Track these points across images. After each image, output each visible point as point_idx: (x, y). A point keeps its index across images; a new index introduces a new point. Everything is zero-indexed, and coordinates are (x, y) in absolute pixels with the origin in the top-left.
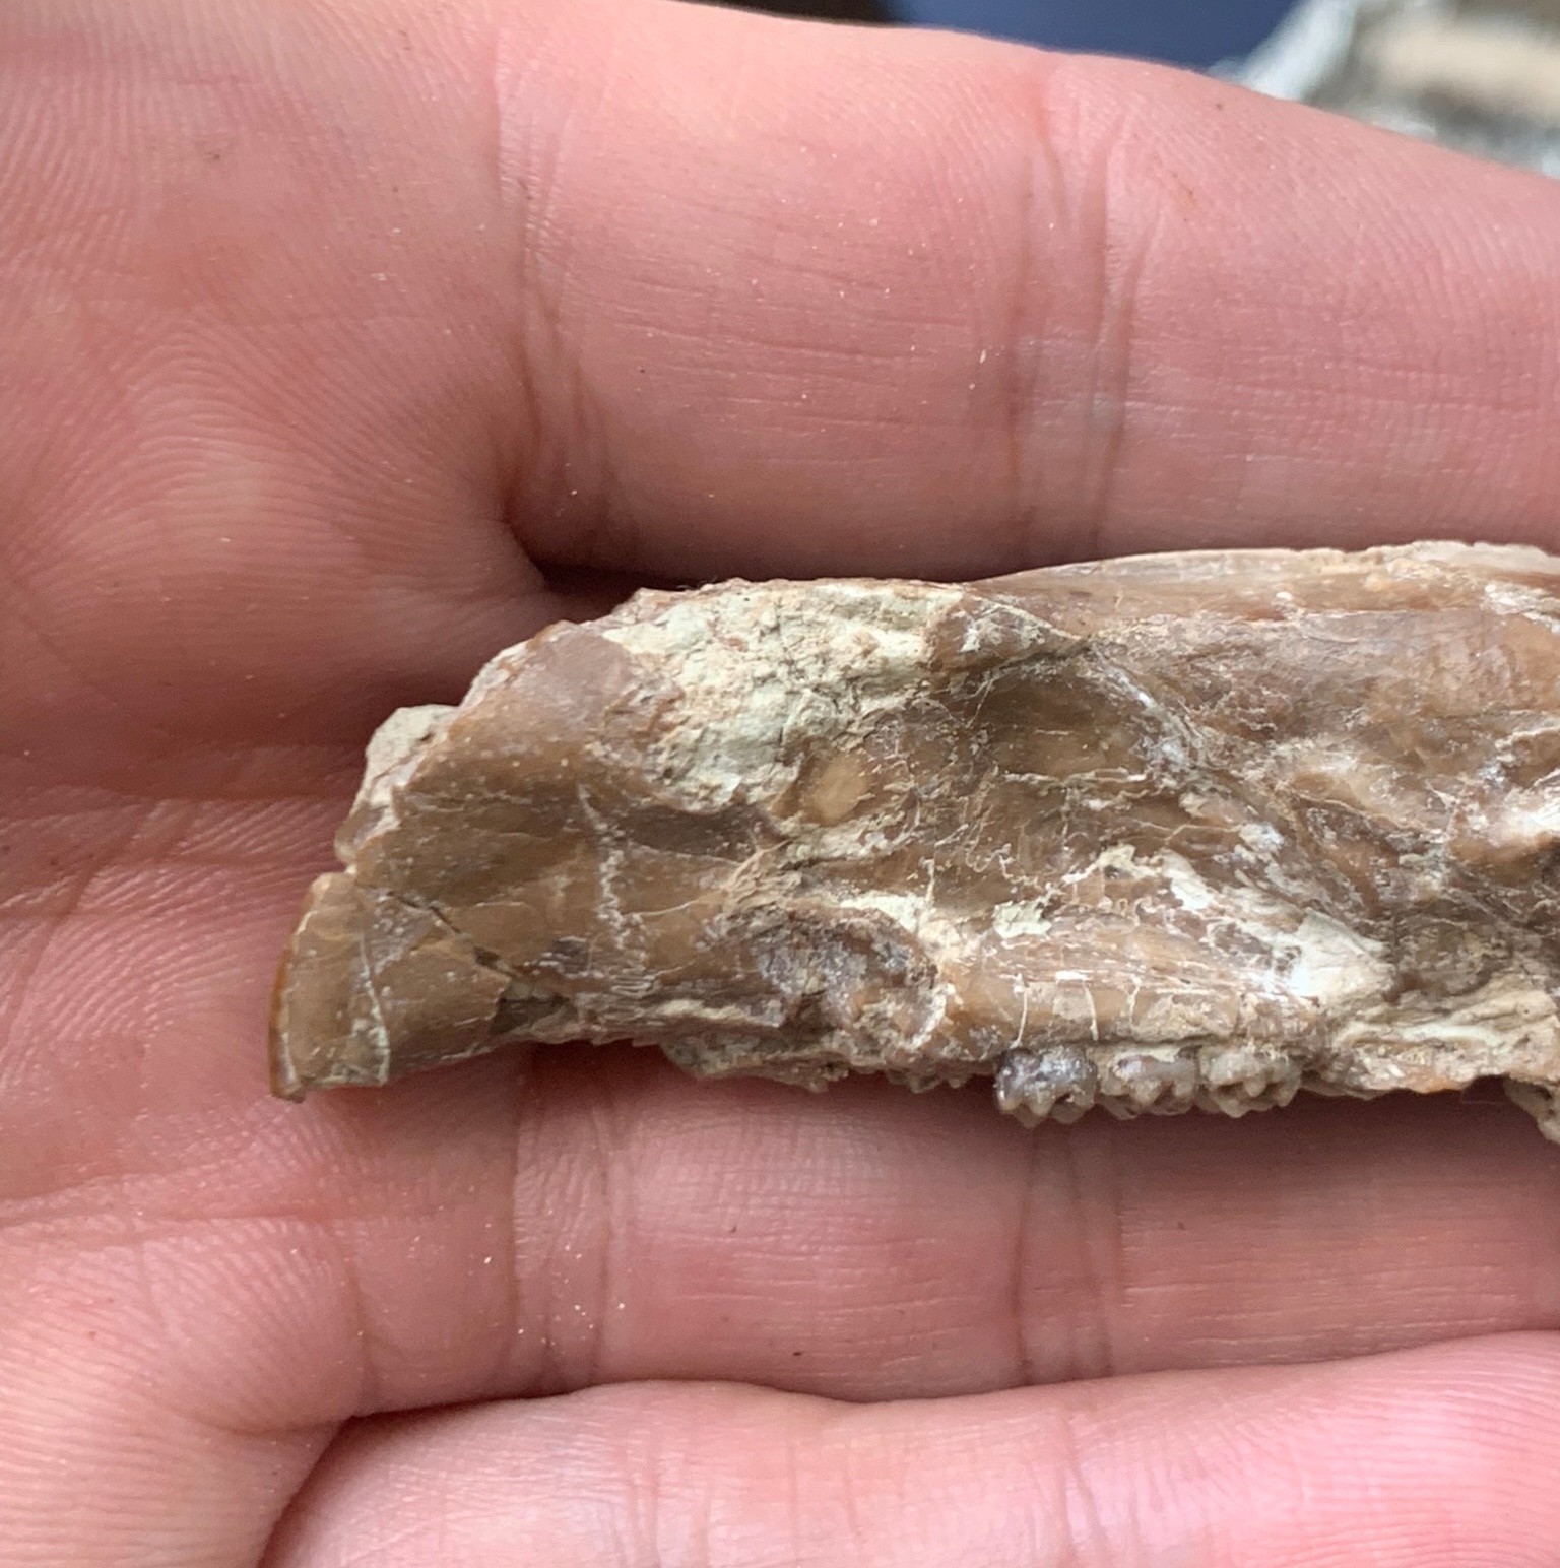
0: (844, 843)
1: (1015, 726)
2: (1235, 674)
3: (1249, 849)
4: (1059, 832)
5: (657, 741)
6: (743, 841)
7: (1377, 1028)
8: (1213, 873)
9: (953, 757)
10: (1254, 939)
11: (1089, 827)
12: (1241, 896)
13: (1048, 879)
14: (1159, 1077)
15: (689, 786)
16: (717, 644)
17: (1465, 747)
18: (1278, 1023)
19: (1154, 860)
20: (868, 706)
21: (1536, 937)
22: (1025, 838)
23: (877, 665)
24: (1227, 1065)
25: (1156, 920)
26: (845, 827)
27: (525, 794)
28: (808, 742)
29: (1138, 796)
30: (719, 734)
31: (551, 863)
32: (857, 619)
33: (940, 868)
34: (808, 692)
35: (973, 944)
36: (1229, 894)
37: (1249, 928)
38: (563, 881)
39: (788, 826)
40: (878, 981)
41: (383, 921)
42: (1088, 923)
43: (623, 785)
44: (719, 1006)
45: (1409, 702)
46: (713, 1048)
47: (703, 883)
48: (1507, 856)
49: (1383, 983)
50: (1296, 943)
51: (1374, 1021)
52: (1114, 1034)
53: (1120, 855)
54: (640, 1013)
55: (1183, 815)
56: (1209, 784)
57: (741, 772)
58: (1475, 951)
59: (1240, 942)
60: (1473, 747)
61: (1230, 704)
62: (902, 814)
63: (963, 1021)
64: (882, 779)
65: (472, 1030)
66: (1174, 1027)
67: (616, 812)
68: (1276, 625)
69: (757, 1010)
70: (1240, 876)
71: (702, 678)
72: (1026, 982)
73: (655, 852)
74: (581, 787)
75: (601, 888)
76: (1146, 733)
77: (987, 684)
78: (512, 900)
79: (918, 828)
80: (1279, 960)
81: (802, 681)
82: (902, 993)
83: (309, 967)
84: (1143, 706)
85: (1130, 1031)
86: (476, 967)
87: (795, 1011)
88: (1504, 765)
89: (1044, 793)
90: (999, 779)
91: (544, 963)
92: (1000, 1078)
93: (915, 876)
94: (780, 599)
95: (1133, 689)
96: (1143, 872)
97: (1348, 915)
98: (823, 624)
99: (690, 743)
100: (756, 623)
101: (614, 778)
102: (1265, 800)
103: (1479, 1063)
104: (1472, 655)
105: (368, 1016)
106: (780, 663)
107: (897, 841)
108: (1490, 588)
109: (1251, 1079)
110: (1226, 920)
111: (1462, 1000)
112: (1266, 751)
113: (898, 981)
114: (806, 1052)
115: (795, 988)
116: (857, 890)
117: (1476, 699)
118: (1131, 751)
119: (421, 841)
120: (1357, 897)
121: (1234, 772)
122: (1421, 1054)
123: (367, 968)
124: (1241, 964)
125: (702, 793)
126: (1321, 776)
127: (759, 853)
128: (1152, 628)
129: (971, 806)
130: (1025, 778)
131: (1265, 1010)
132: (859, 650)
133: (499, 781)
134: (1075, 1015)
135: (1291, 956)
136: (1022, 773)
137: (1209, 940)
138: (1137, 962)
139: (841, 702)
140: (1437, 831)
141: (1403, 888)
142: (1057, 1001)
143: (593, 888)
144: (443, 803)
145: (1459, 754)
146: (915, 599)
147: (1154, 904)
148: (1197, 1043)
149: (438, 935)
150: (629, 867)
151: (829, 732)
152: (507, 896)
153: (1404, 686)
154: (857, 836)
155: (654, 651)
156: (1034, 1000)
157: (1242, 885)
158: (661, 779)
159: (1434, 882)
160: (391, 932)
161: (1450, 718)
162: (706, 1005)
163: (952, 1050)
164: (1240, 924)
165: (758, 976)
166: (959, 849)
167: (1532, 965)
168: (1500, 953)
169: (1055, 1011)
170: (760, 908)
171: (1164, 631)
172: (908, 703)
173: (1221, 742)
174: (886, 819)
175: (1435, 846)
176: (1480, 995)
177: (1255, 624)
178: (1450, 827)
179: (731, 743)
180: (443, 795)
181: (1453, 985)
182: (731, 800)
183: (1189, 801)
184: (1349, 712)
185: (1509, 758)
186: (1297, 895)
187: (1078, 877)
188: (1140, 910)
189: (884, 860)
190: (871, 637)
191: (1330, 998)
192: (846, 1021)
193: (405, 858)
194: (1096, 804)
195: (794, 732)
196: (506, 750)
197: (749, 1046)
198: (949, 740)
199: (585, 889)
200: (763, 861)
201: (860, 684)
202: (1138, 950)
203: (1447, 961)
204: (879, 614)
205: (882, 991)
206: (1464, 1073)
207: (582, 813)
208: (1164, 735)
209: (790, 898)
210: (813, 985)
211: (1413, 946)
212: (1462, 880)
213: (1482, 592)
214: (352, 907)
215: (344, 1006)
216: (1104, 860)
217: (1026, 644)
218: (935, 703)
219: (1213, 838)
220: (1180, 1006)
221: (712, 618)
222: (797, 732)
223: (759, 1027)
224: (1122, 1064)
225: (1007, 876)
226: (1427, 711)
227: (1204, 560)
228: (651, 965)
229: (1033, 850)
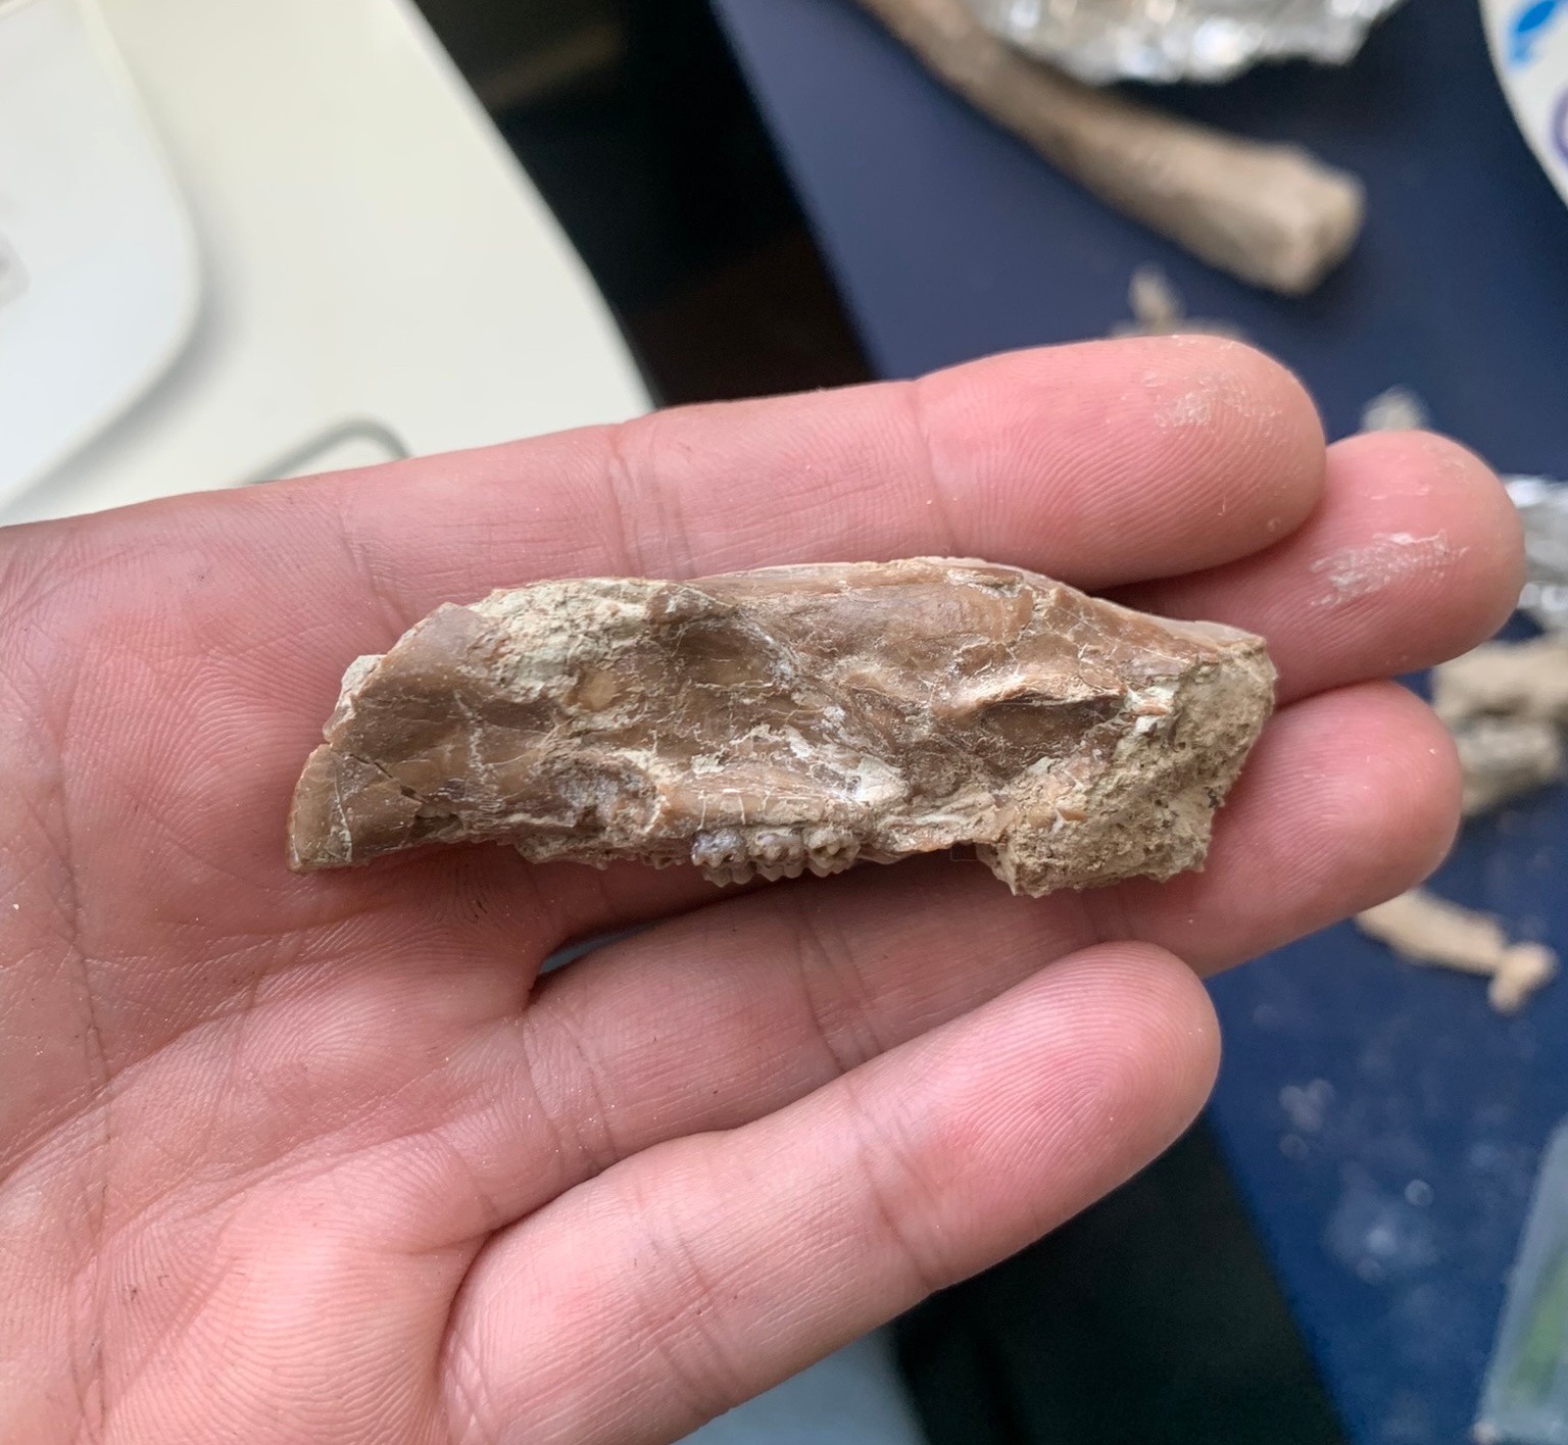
0: (604, 721)
1: (699, 657)
2: (816, 622)
3: (829, 721)
4: (728, 717)
5: (496, 663)
6: (548, 720)
7: (900, 818)
8: (812, 737)
9: (665, 673)
10: (835, 772)
11: (745, 713)
12: (827, 749)
13: (722, 742)
14: (780, 844)
15: (514, 688)
16: (531, 611)
17: (937, 655)
18: (846, 814)
19: (780, 732)
20: (615, 644)
21: (981, 759)
22: (708, 721)
23: (620, 621)
24: (818, 838)
25: (782, 764)
26: (606, 712)
27: (425, 697)
28: (582, 663)
29: (769, 695)
30: (531, 658)
31: (441, 737)
32: (609, 597)
33: (660, 735)
34: (581, 636)
35: (679, 777)
36: (821, 749)
37: (831, 766)
38: (450, 747)
39: (572, 710)
40: (624, 796)
41: (347, 770)
42: (745, 765)
43: (478, 689)
44: (540, 817)
45: (906, 632)
46: (542, 844)
47: (527, 745)
48: (961, 713)
49: (903, 792)
50: (858, 774)
51: (899, 814)
52: (754, 821)
53: (762, 730)
54: (496, 822)
55: (793, 705)
56: (806, 685)
57: (544, 680)
58: (950, 772)
59: (827, 774)
60: (941, 655)
61: (813, 639)
62: (637, 705)
63: (671, 815)
64: (625, 685)
65: (400, 833)
66: (788, 816)
67: (477, 705)
68: (836, 595)
69: (561, 818)
70: (825, 736)
71: (521, 629)
72: (706, 794)
73: (500, 728)
74: (455, 691)
75: (471, 750)
76: (771, 659)
77: (681, 632)
78: (422, 759)
79: (646, 713)
80: (849, 784)
81: (579, 631)
82: (638, 801)
83: (306, 797)
84: (768, 643)
85: (763, 819)
86: (401, 796)
87: (581, 818)
88: (958, 664)
89: (718, 695)
90: (692, 686)
91: (440, 794)
92: (693, 848)
93: (646, 740)
94: (567, 588)
95: (762, 634)
96: (774, 738)
97: (882, 753)
98: (590, 600)
99: (514, 663)
100: (553, 601)
101: (474, 685)
102: (834, 691)
103: (955, 834)
104: (939, 606)
105: (339, 824)
106: (567, 620)
107: (635, 720)
108: (950, 572)
109: (831, 845)
110: (820, 762)
111: (946, 800)
112: (833, 663)
113: (635, 795)
114: (592, 843)
115: (580, 803)
116: (614, 748)
117: (942, 629)
118: (764, 669)
119: (368, 725)
120: (885, 742)
121: (817, 676)
122: (925, 832)
123: (338, 798)
124: (828, 786)
125: (523, 692)
126: (862, 675)
127: (557, 727)
128: (772, 600)
129: (677, 702)
130: (707, 686)
131: (838, 808)
132: (609, 613)
133: (409, 690)
134: (732, 810)
135: (856, 782)
136: (705, 683)
137: (810, 774)
138: (771, 785)
139: (601, 642)
140: (925, 702)
141: (908, 736)
142: (722, 803)
143: (466, 749)
144: (381, 703)
145: (934, 659)
146: (640, 586)
147: (780, 755)
148: (802, 826)
149: (380, 779)
150: (486, 738)
151: (594, 658)
152: (418, 756)
153: (904, 625)
154: (612, 717)
155: (497, 616)
156: (710, 803)
157: (826, 743)
158: (499, 685)
159: (924, 731)
160: (352, 777)
161: (929, 639)
162: (533, 816)
163: (665, 833)
164: (827, 764)
165: (559, 797)
166: (670, 725)
167: (981, 777)
168: (964, 772)
169: (721, 809)
170: (558, 757)
171: (777, 601)
172: (637, 643)
173: (809, 660)
174: (628, 707)
175: (923, 710)
176: (955, 796)
177: (825, 596)
178: (931, 699)
179: (538, 663)
180: (379, 698)
181: (941, 791)
182: (539, 695)
183: (796, 697)
184: (875, 639)
185: (960, 660)
186: (854, 745)
187: (738, 741)
188: (772, 758)
189: (628, 730)
190: (616, 606)
191: (875, 801)
192: (609, 820)
193: (358, 735)
194: (747, 701)
195: (573, 657)
196: (413, 672)
197: (561, 842)
198: (662, 664)
199: (463, 750)
200: (559, 731)
201: (612, 632)
202: (771, 779)
203: (936, 777)
204: (621, 595)
205: (627, 802)
206: (946, 840)
207: (458, 707)
208: (780, 659)
209: (575, 752)
210: (590, 802)
211: (917, 770)
212: (941, 729)
213: (946, 574)
214: (330, 762)
215: (325, 818)
216: (753, 733)
217: (702, 609)
218: (653, 643)
219: (811, 717)
220: (791, 805)
221: (529, 598)
222: (575, 658)
223: (563, 828)
224: (760, 838)
225: (699, 740)
226: (917, 636)
227: (803, 569)
228: (500, 793)
229: (713, 726)
